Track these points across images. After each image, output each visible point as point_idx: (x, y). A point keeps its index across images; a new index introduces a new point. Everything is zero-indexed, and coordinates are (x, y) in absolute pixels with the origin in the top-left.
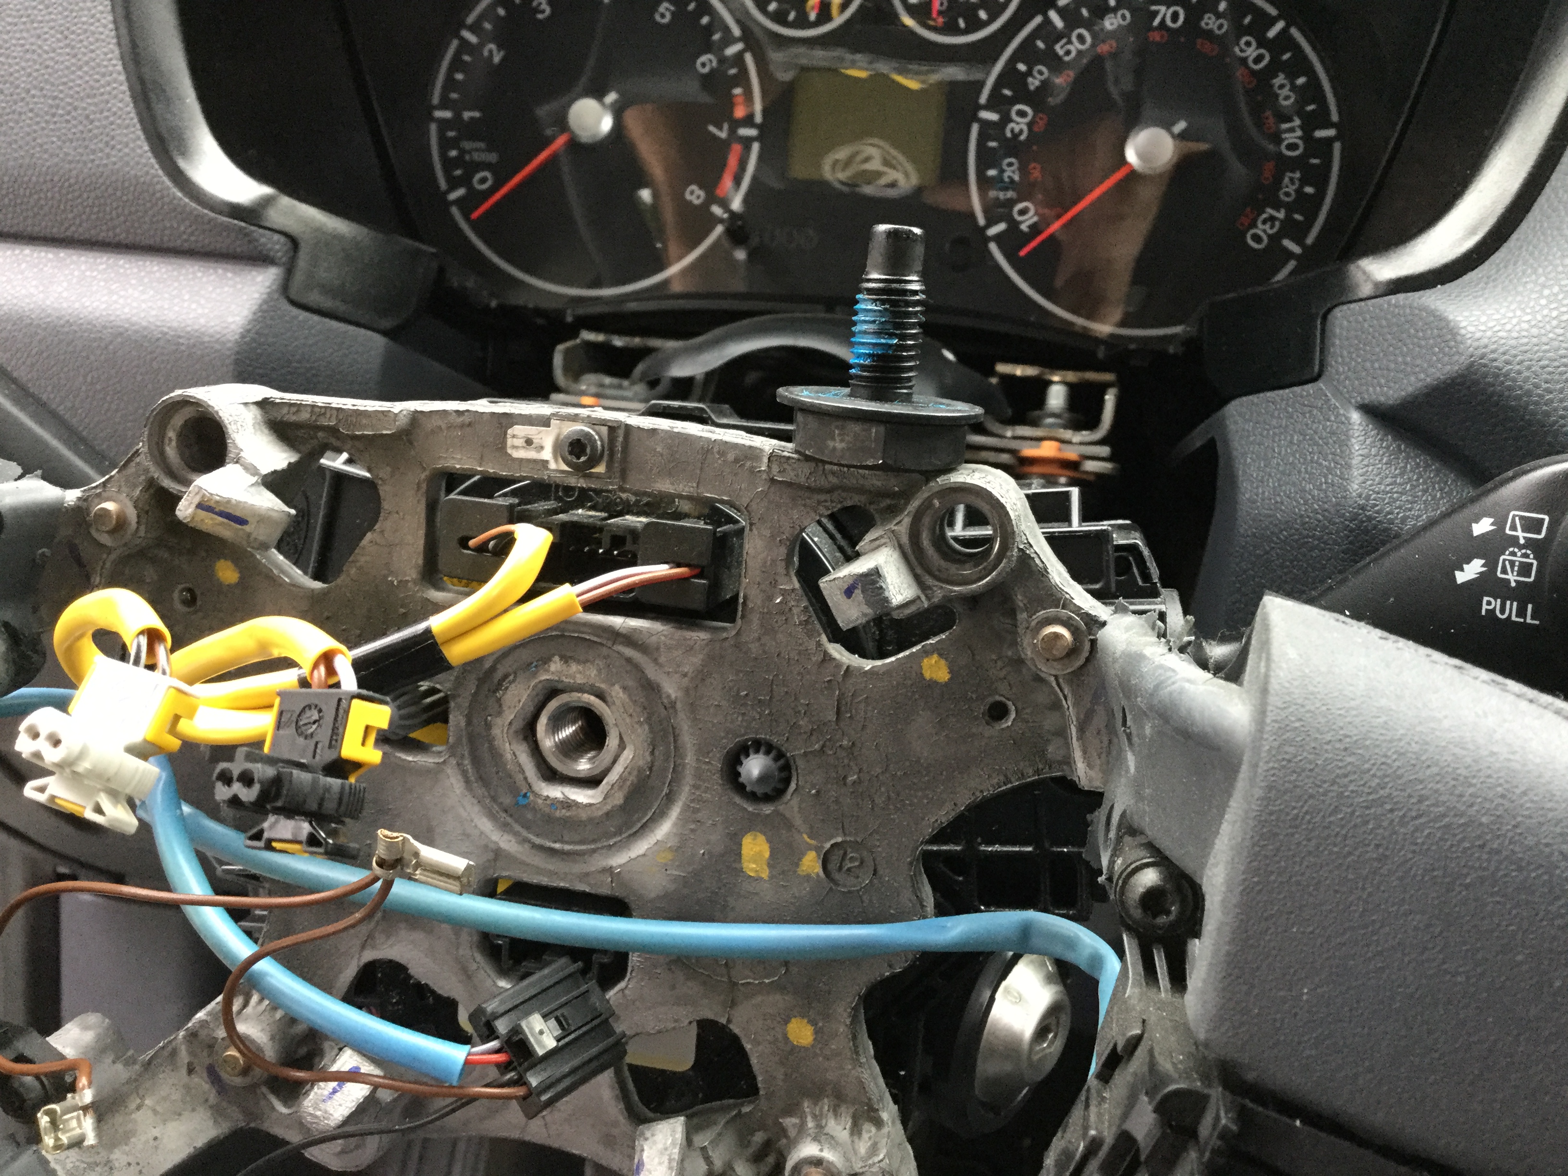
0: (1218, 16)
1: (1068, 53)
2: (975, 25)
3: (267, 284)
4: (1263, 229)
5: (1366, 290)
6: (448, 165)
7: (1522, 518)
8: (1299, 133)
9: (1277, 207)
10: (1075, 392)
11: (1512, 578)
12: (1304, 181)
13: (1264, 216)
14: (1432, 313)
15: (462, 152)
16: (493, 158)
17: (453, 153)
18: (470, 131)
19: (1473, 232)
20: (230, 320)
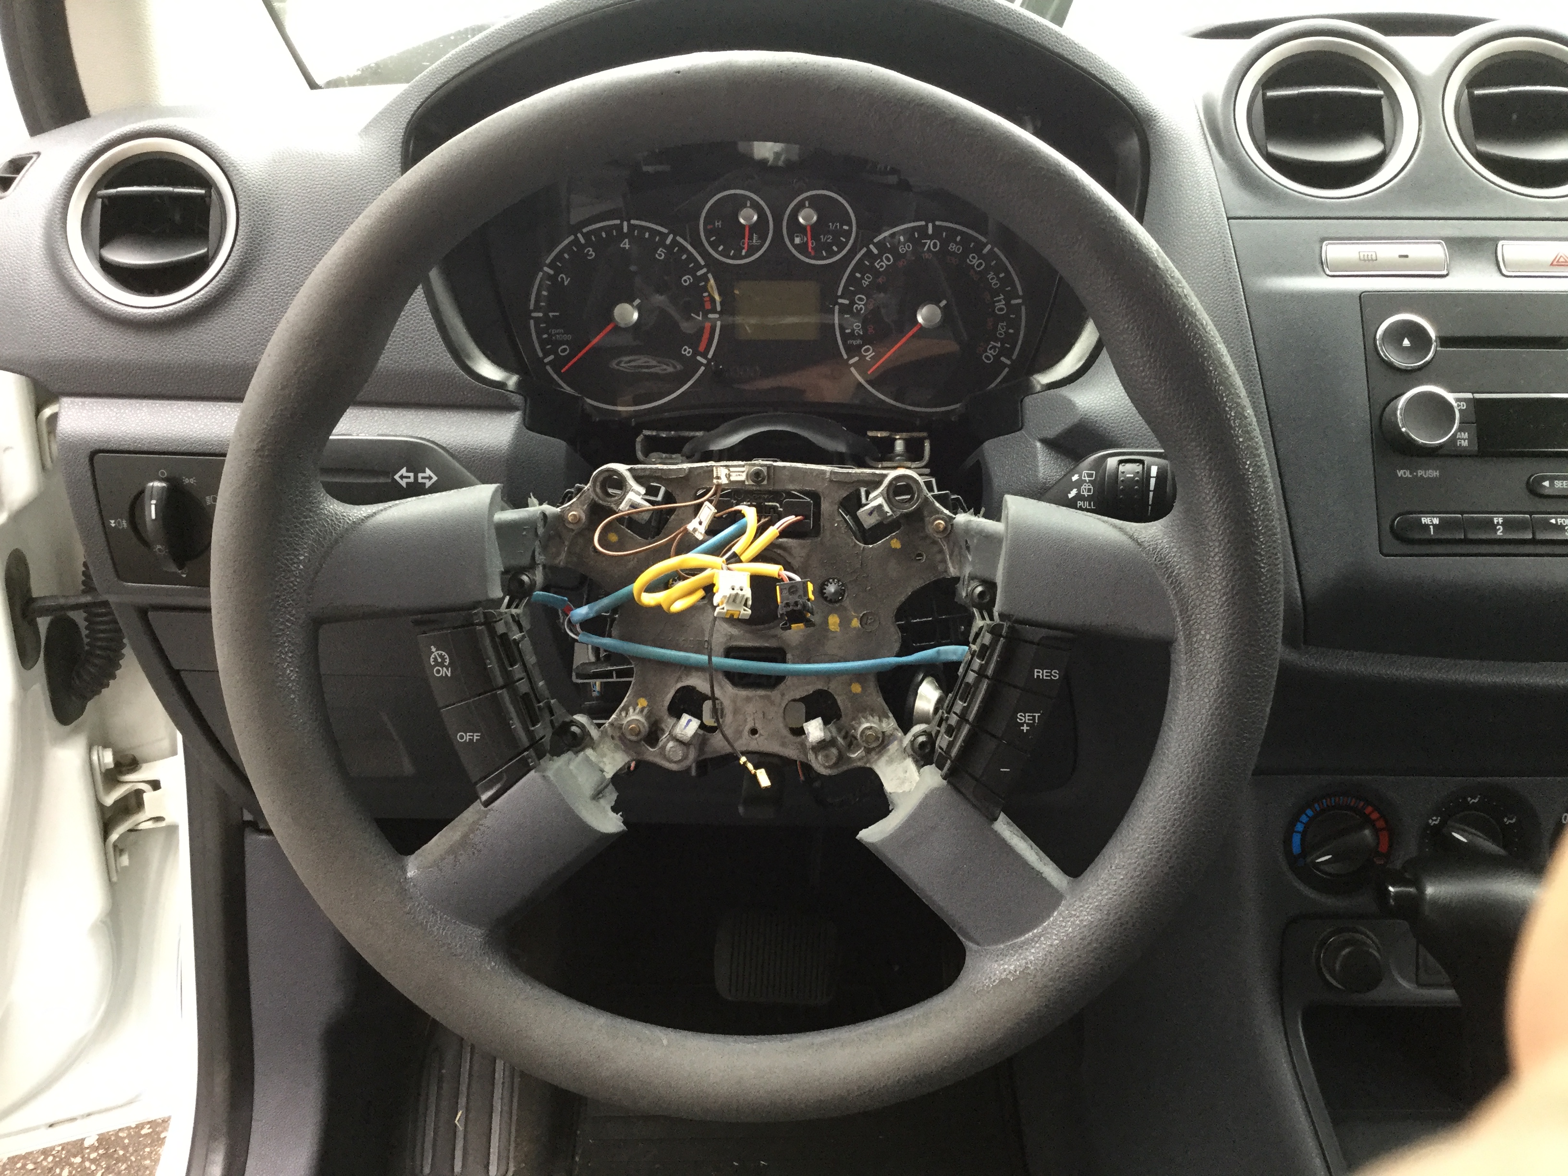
0: (957, 243)
1: (882, 266)
2: (832, 254)
3: (517, 420)
4: (990, 353)
5: (1038, 388)
6: (542, 343)
7: (1087, 473)
8: (1004, 302)
9: (996, 340)
10: (908, 443)
11: (1086, 494)
12: (1008, 328)
13: (990, 346)
14: (1065, 398)
15: (550, 335)
16: (569, 337)
17: (545, 336)
18: (553, 323)
19: (1079, 361)
20: (502, 439)
